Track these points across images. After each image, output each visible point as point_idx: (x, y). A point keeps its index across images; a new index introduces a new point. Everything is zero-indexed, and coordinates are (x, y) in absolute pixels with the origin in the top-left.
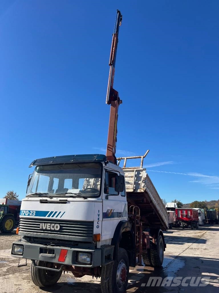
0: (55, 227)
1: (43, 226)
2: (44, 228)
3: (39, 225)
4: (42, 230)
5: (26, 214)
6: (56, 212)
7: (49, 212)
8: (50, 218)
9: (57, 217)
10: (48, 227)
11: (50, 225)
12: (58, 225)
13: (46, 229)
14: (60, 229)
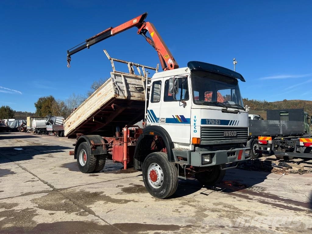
0: (234, 133)
1: (226, 134)
2: (227, 135)
3: (223, 133)
4: (226, 137)
5: (212, 123)
6: (234, 121)
7: (230, 120)
8: (231, 126)
10: (230, 134)
11: (231, 132)
12: (236, 132)
14: (237, 135)
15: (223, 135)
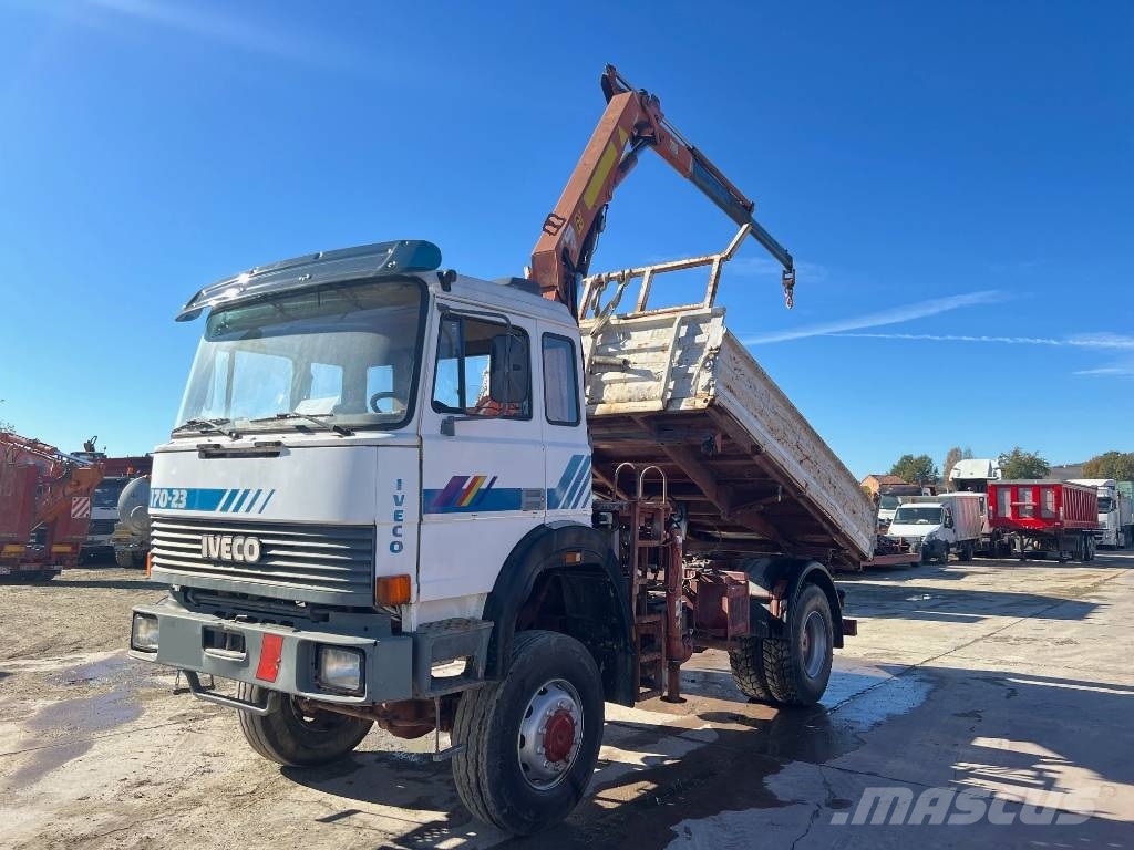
0: (246, 549)
1: (211, 546)
2: (214, 555)
3: (199, 542)
4: (208, 560)
5: (161, 504)
6: (246, 492)
7: (225, 491)
9: (248, 510)
10: (225, 548)
11: (230, 540)
12: (255, 543)
13: (220, 557)
14: (263, 556)
15: (199, 551)
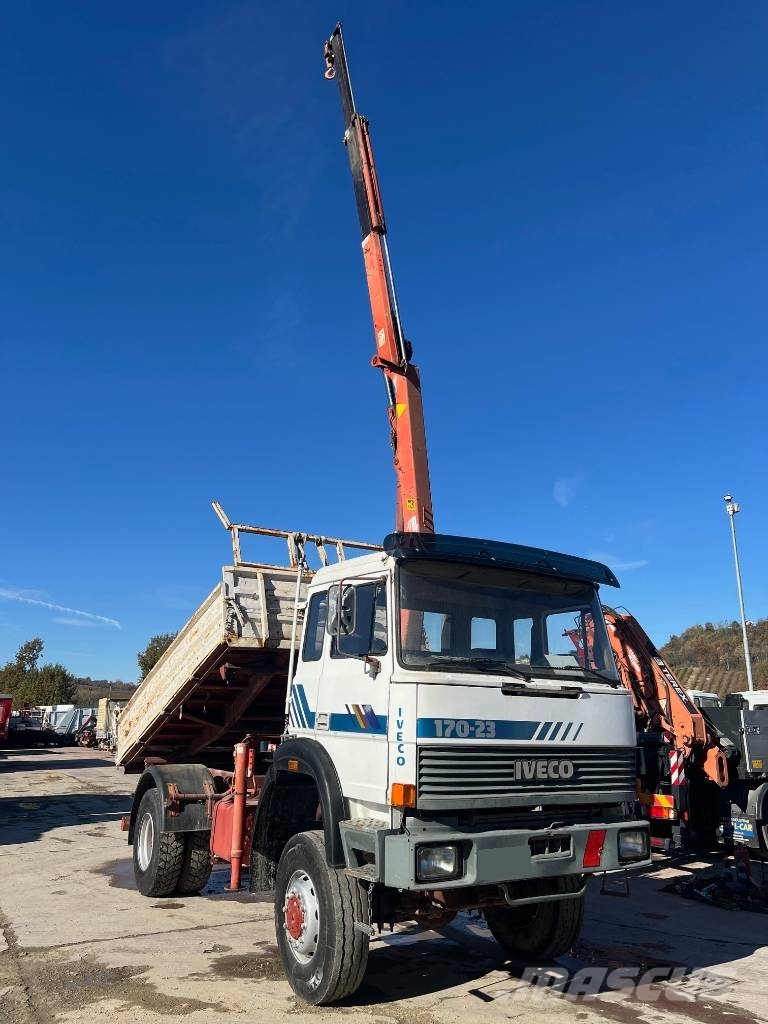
0: (561, 769)
1: (525, 769)
2: (529, 776)
3: (511, 767)
4: (523, 782)
5: (459, 734)
6: (559, 725)
7: (539, 723)
8: (546, 742)
9: (563, 739)
10: (540, 770)
11: (545, 763)
12: (569, 764)
13: (534, 778)
15: (511, 775)
